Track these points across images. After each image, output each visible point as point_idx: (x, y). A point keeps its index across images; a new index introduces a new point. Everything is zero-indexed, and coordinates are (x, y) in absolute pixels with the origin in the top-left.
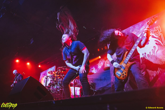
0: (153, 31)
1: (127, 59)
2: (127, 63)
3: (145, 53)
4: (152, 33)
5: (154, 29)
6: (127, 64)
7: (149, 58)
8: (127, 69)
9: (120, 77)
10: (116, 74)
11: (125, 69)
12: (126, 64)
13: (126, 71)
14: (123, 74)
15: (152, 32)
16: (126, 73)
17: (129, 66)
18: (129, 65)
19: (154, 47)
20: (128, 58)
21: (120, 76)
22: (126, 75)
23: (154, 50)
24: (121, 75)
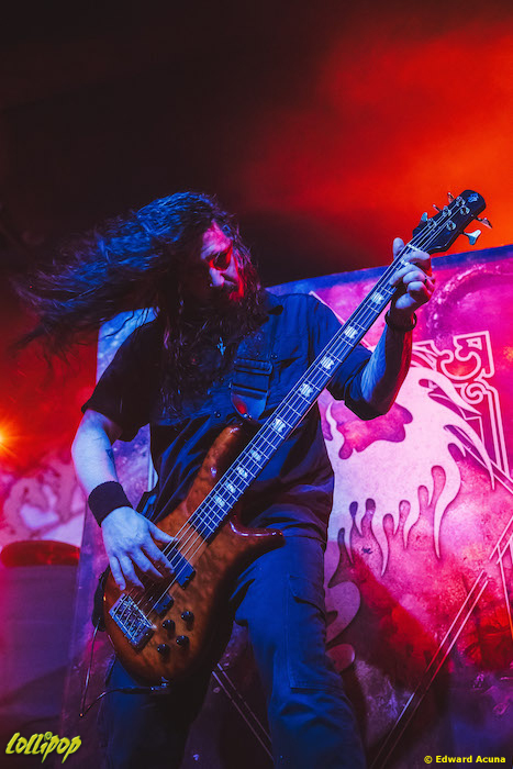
0: (446, 356)
1: (220, 501)
2: (217, 530)
3: (370, 504)
4: (439, 370)
5: (453, 349)
6: (213, 537)
7: (392, 542)
8: (210, 590)
9: (139, 649)
10: (112, 612)
11: (195, 583)
12: (209, 542)
13: (200, 599)
14: (170, 627)
15: (439, 359)
16: (198, 622)
17: (224, 559)
18: (230, 556)
19: (438, 470)
20: (231, 488)
21: (145, 642)
22: (192, 636)
23: (431, 489)
24: (152, 633)
